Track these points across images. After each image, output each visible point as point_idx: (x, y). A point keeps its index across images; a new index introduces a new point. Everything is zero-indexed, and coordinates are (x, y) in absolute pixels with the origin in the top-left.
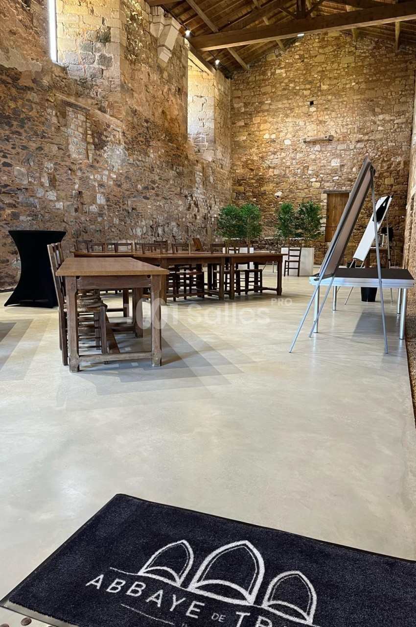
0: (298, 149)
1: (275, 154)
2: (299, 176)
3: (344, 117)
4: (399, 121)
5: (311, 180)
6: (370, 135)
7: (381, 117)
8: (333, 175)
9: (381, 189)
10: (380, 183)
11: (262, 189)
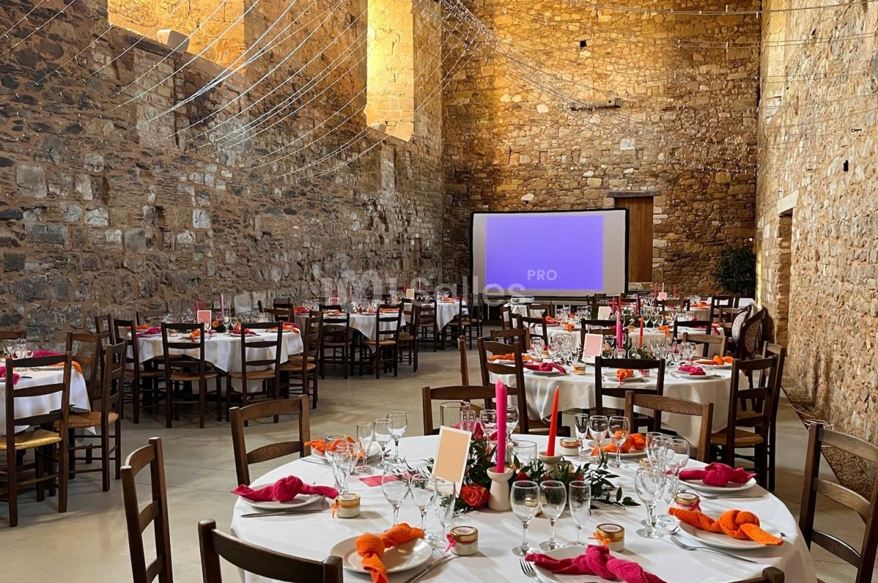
0: (561, 121)
1: (520, 129)
2: (564, 166)
3: (639, 68)
4: (737, 76)
5: (585, 174)
6: (686, 98)
7: (704, 69)
8: (624, 166)
9: (709, 190)
10: (707, 181)
11: (499, 189)
